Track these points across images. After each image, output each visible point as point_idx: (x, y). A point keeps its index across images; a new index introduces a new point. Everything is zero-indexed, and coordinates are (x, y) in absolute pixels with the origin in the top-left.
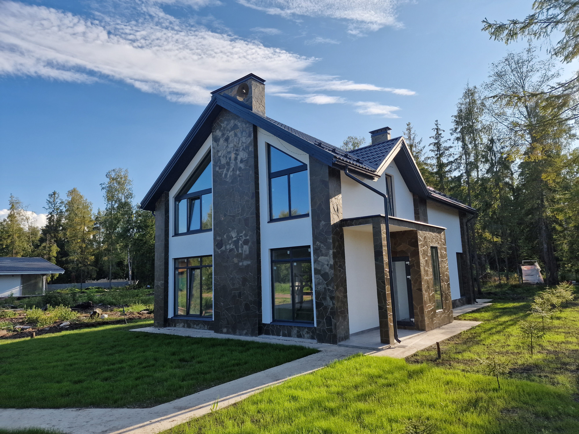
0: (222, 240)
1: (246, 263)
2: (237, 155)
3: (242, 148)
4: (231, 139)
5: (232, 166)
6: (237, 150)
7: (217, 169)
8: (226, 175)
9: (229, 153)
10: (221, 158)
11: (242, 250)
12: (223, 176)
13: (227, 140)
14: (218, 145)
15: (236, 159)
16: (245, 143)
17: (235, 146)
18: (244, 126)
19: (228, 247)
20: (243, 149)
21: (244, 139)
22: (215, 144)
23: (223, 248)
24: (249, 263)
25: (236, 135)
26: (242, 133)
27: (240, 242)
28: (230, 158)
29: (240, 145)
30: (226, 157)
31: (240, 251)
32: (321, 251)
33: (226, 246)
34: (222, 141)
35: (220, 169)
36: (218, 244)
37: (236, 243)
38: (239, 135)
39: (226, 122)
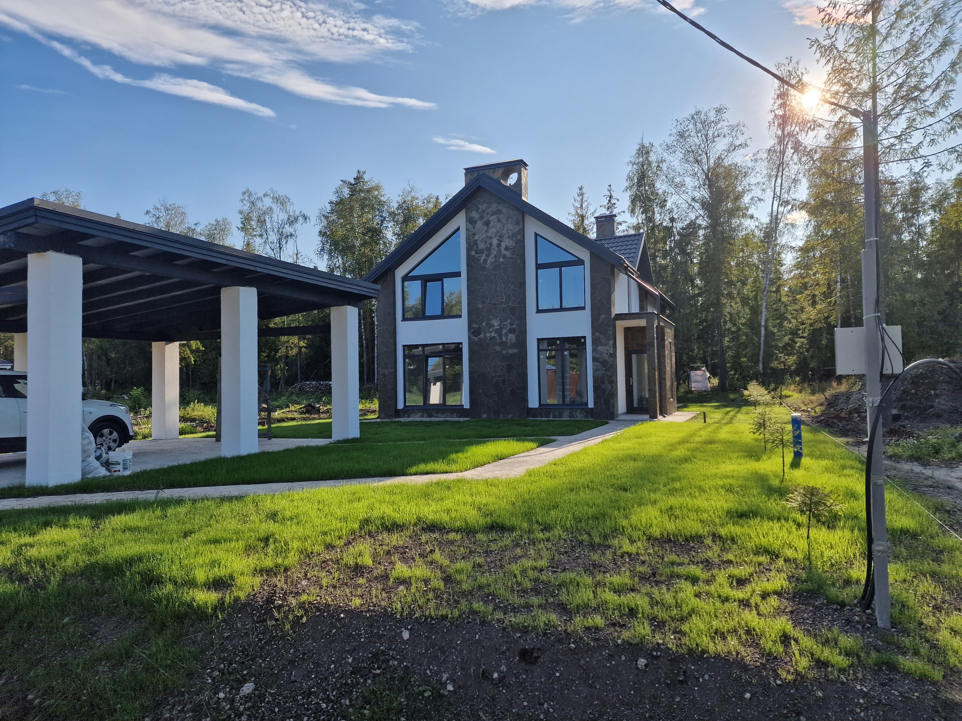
0: (479, 328)
1: (511, 351)
2: (500, 241)
3: (507, 235)
4: (492, 223)
5: (494, 253)
6: (500, 237)
7: (473, 253)
8: (485, 261)
9: (491, 238)
10: (478, 242)
11: (507, 339)
12: (481, 261)
13: (487, 223)
14: (474, 227)
15: (499, 245)
16: (511, 230)
17: (498, 232)
18: (511, 212)
19: (488, 335)
20: (509, 237)
21: (510, 226)
22: (470, 226)
23: (482, 336)
24: (516, 351)
25: (499, 220)
26: (508, 219)
27: (504, 331)
28: (491, 244)
29: (504, 232)
30: (486, 242)
31: (504, 339)
32: (600, 341)
33: (485, 334)
34: (479, 224)
35: (476, 253)
36: (474, 331)
37: (499, 332)
38: (504, 220)
39: (485, 205)
